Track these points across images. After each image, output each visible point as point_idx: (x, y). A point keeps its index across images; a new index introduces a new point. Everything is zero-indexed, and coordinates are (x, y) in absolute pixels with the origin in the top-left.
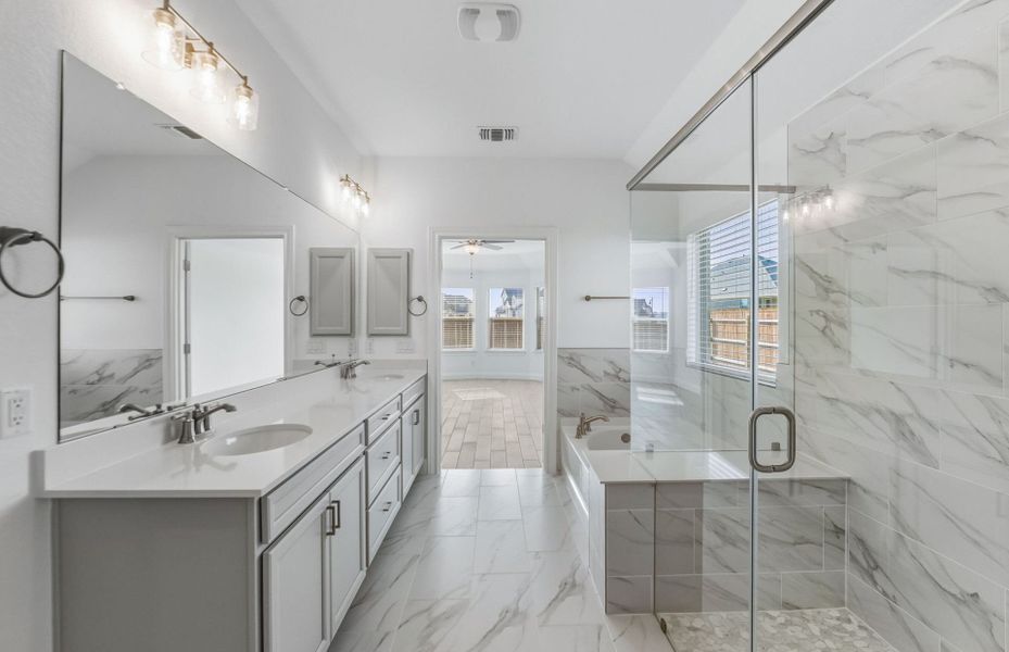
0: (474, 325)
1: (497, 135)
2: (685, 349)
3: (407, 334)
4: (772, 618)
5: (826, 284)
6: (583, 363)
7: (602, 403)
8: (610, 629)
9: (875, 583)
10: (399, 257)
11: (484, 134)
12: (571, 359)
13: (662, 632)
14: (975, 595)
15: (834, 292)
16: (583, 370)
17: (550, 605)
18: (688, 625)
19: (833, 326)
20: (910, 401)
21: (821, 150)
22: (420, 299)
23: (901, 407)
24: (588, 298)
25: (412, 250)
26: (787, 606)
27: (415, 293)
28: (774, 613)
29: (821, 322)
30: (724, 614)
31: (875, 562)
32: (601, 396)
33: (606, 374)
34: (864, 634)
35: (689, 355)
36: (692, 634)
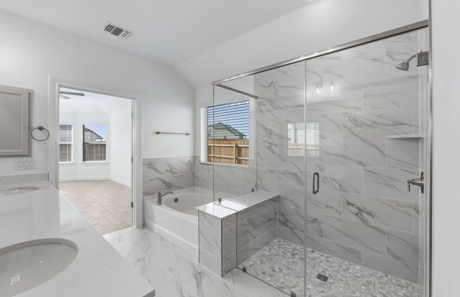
0: (72, 148)
1: (117, 31)
2: (200, 157)
3: (29, 155)
4: (266, 250)
5: (270, 132)
6: (156, 166)
7: (164, 185)
8: (229, 283)
9: (287, 226)
10: (20, 95)
11: (109, 28)
12: (150, 164)
13: (244, 273)
14: (316, 219)
15: (273, 135)
16: (156, 170)
17: (198, 287)
18: (249, 265)
19: (272, 146)
20: (298, 168)
21: (268, 86)
22: (41, 128)
23: (295, 170)
24: (158, 133)
25: (33, 91)
26: (267, 244)
27: (36, 123)
28: (265, 248)
29: (268, 145)
30: (254, 256)
31: (287, 219)
32: (164, 182)
33: (167, 170)
34: (285, 243)
35: (201, 159)
36: (252, 267)
